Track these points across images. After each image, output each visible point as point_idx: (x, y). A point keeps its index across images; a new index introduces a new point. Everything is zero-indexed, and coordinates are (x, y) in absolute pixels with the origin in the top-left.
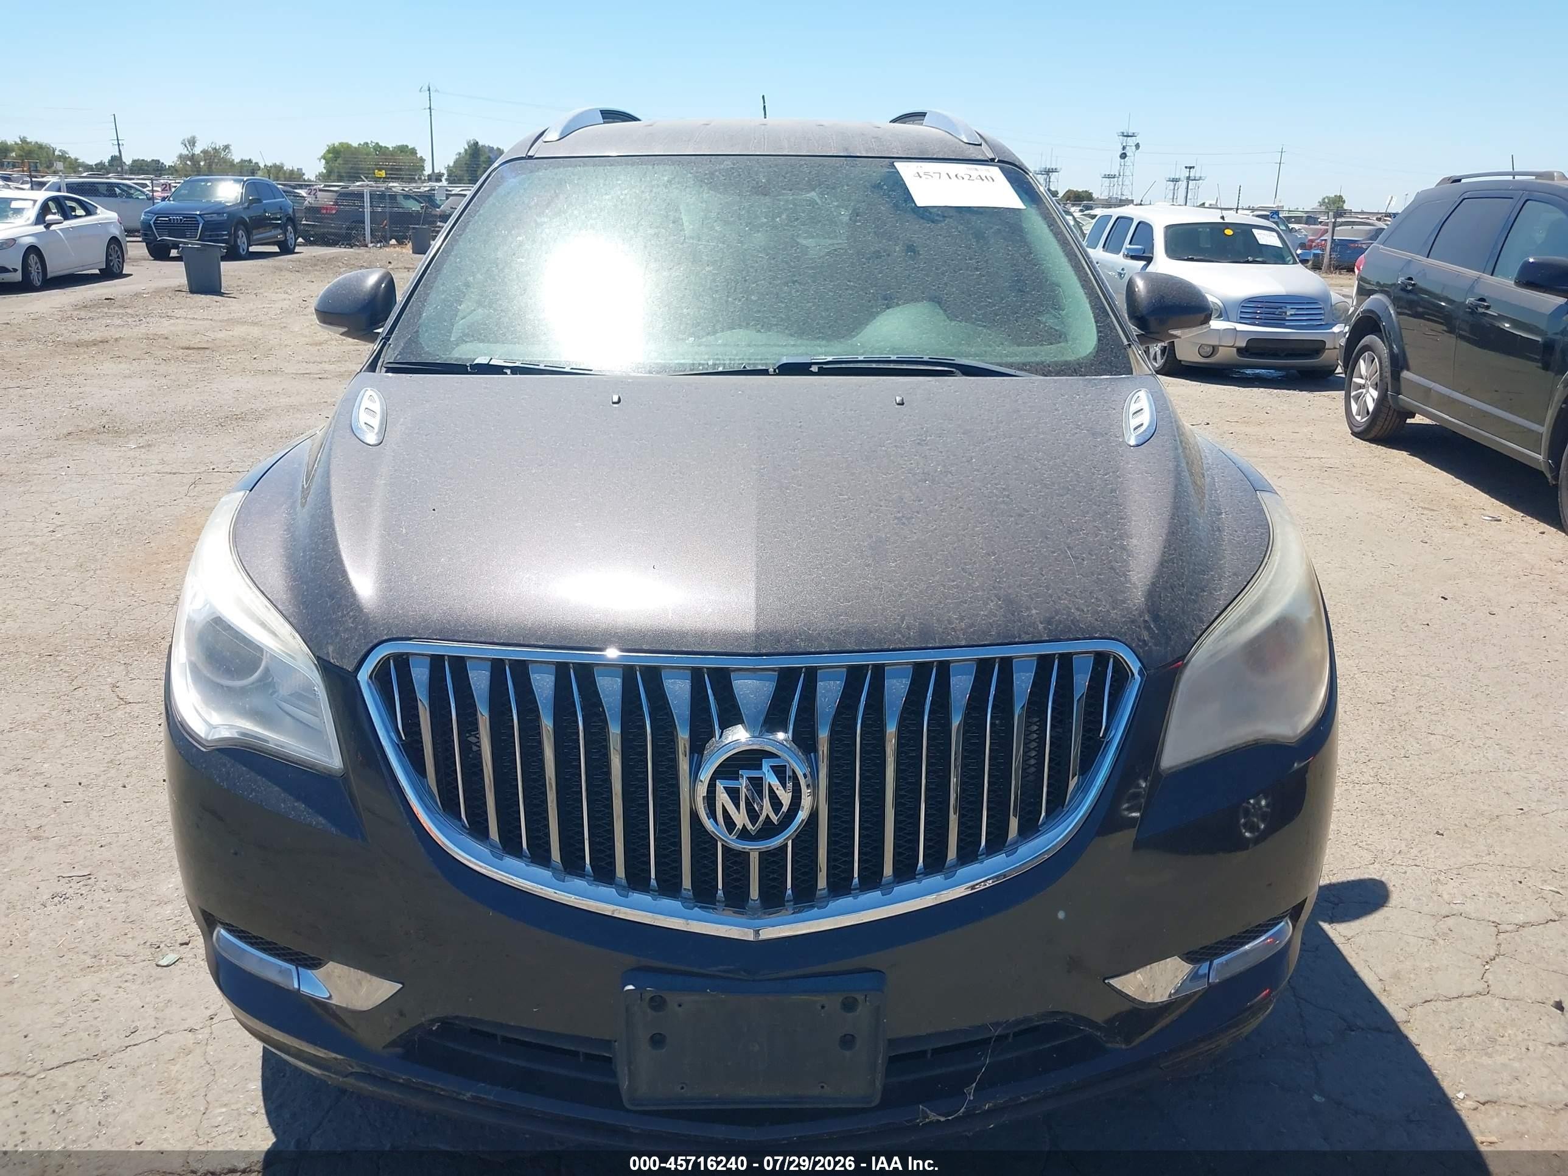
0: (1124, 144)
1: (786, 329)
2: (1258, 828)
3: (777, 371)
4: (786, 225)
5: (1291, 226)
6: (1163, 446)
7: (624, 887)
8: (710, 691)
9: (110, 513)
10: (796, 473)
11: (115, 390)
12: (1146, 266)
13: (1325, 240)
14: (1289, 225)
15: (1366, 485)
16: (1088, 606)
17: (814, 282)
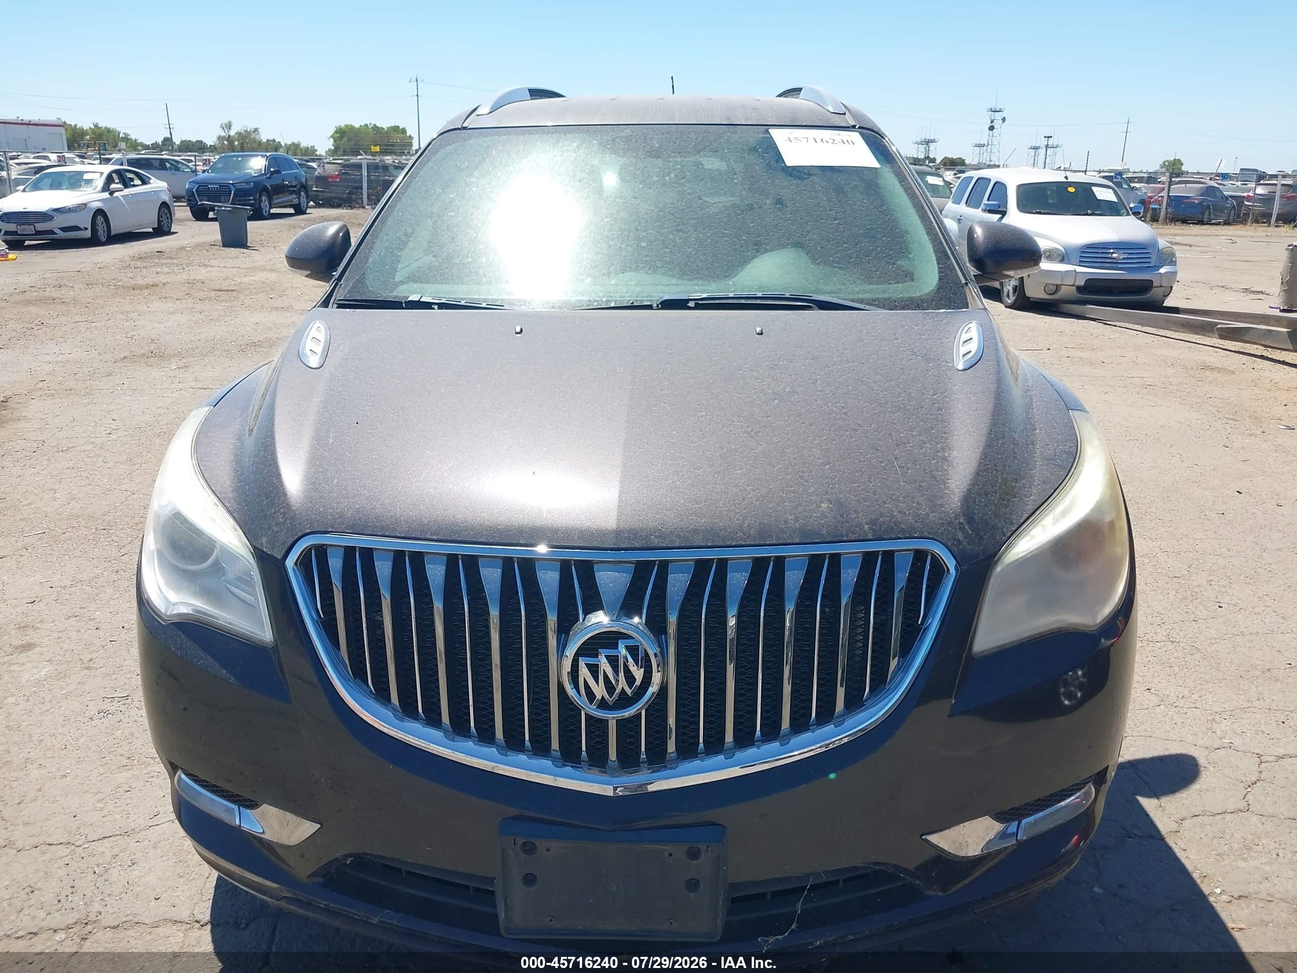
0: (993, 118)
1: (669, 270)
2: (1076, 696)
3: (660, 306)
4: (674, 183)
5: (1132, 185)
6: (987, 371)
7: (503, 747)
8: (576, 582)
9: (154, 419)
10: (663, 392)
11: (162, 323)
12: (1001, 218)
13: (1162, 197)
14: (1131, 184)
15: (1180, 400)
16: (909, 510)
17: (695, 230)
